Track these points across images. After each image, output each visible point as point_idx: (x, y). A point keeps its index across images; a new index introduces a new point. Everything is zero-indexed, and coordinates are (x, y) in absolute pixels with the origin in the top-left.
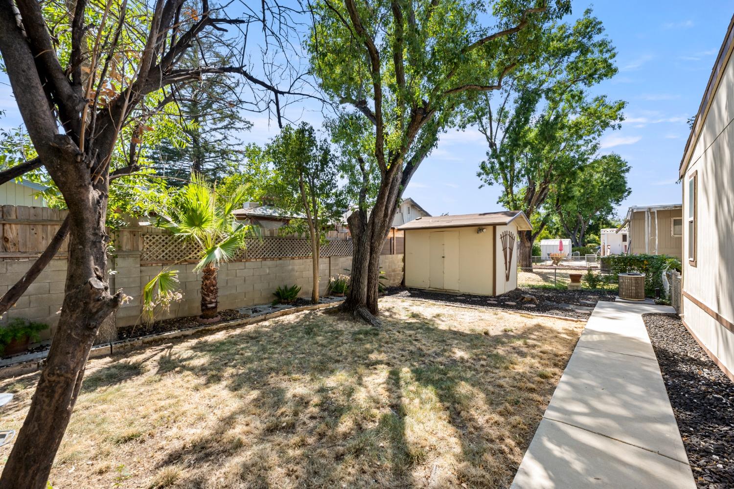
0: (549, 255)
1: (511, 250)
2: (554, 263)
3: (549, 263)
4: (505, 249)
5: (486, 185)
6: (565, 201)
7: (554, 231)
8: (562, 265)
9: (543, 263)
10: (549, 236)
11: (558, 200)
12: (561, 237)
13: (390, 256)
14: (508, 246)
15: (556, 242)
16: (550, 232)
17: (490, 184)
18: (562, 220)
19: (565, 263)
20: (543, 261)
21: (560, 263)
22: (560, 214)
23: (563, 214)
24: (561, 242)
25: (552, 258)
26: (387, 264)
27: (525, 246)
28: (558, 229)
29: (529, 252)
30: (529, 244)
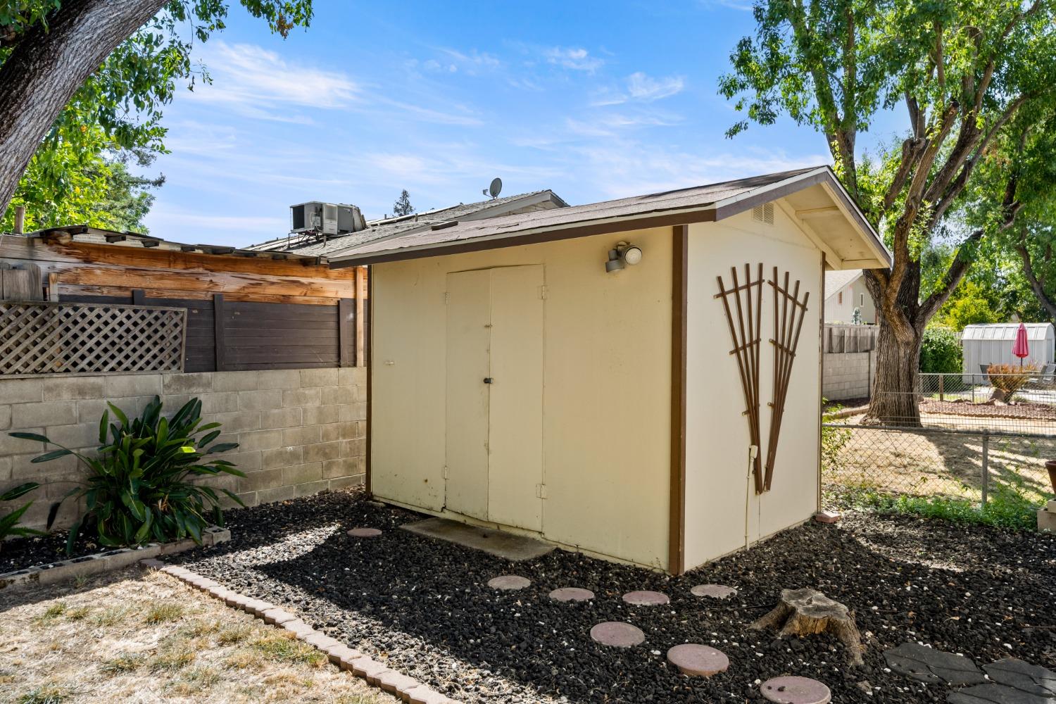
0: (983, 369)
1: (785, 353)
2: (996, 395)
3: (984, 393)
4: (745, 351)
5: (754, 125)
6: (1037, 188)
7: (1002, 303)
8: (1024, 403)
9: (966, 396)
10: (989, 313)
11: (1011, 188)
12: (1024, 318)
13: (333, 372)
14: (767, 333)
15: (1007, 332)
16: (993, 304)
17: (767, 118)
18: (1027, 270)
19: (1033, 396)
20: (967, 387)
21: (1020, 395)
22: (1023, 252)
23: (1032, 253)
24: (1022, 333)
25: (994, 381)
26: (312, 405)
27: (895, 340)
28: (1014, 296)
29: (910, 361)
30: (908, 335)
